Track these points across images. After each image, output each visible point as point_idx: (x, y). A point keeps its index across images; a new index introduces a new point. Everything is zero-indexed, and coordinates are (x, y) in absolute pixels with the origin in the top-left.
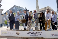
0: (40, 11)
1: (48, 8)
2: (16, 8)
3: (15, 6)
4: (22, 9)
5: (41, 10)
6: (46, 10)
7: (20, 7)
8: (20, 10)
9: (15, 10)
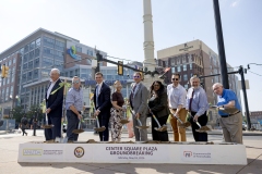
0: (160, 60)
1: (196, 48)
2: (45, 41)
3: (40, 33)
4: (74, 48)
5: (165, 57)
6: (187, 55)
7: (65, 39)
8: (68, 52)
9: (41, 50)
